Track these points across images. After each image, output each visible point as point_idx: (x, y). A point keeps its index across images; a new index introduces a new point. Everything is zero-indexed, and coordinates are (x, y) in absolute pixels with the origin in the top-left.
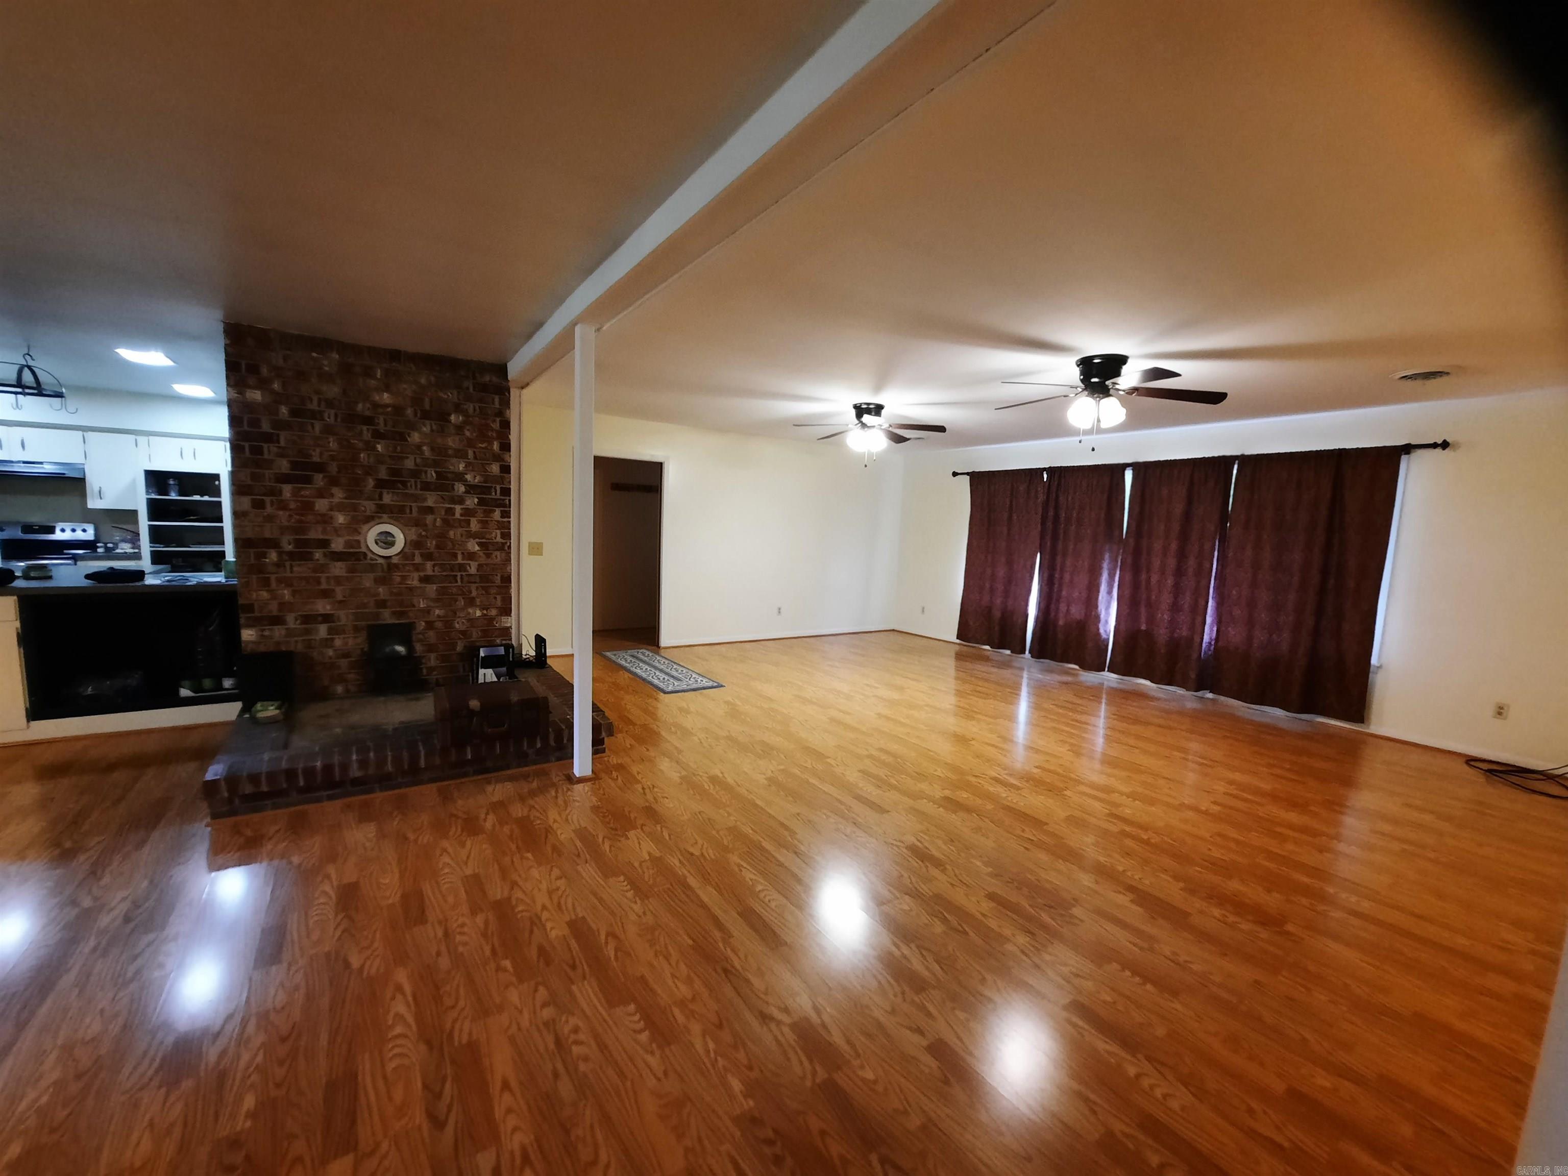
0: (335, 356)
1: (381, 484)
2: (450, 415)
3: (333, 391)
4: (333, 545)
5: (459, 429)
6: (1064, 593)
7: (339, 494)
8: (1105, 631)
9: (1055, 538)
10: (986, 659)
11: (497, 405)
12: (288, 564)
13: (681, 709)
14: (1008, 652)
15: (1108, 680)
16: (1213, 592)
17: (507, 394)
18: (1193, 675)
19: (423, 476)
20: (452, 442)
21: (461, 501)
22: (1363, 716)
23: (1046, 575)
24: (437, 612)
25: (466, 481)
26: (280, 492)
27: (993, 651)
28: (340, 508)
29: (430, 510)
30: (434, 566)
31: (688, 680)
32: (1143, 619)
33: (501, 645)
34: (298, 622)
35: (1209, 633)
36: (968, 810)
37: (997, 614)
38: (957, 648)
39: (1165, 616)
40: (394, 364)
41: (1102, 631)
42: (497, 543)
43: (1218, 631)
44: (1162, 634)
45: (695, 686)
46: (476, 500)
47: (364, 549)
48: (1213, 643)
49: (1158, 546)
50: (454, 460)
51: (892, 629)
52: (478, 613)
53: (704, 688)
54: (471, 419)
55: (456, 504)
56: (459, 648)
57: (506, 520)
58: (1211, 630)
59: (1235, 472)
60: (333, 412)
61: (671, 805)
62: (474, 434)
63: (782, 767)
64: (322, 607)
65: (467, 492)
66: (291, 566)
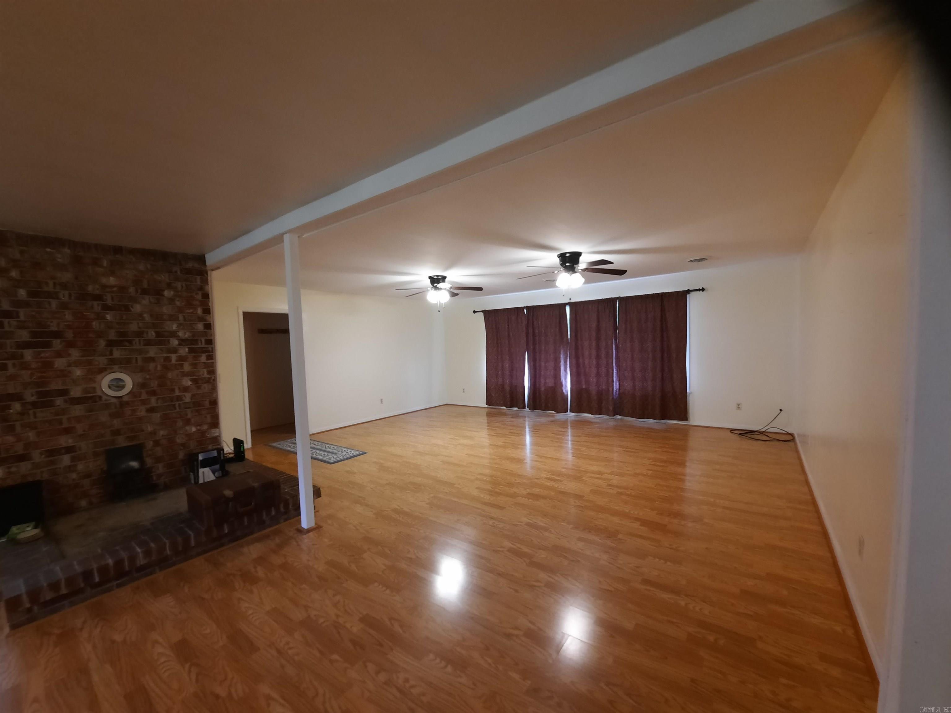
0: (67, 251)
1: (111, 344)
2: (163, 291)
3: (67, 277)
4: (72, 393)
5: (171, 300)
6: (542, 373)
7: (75, 354)
8: (566, 391)
9: (534, 344)
10: (505, 414)
11: (199, 282)
12: (31, 412)
13: (348, 472)
14: (516, 409)
15: (570, 417)
16: (615, 365)
17: (206, 275)
18: (611, 408)
19: (145, 335)
20: (166, 310)
21: (175, 351)
22: (687, 417)
23: (532, 364)
24: (162, 433)
25: (178, 336)
26: (22, 356)
27: (507, 409)
28: (77, 364)
29: (152, 359)
30: (157, 399)
31: (341, 453)
32: (583, 383)
33: (214, 450)
34: (43, 456)
35: (616, 386)
36: (544, 498)
37: (507, 388)
38: (486, 410)
39: (594, 380)
40: (117, 256)
41: (564, 391)
42: (204, 378)
43: (619, 384)
44: (593, 389)
45: (348, 456)
46: (187, 349)
47: (99, 393)
48: (618, 390)
49: (586, 344)
50: (169, 323)
51: (446, 404)
52: (194, 429)
53: (355, 456)
54: (180, 293)
55: (171, 353)
56: (181, 455)
57: (211, 361)
58: (616, 384)
59: (617, 305)
60: (67, 293)
61: (380, 533)
62: (183, 304)
63: (432, 495)
64: (65, 441)
65: (180, 344)
66: (35, 414)
